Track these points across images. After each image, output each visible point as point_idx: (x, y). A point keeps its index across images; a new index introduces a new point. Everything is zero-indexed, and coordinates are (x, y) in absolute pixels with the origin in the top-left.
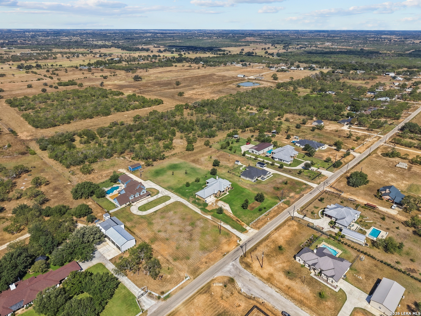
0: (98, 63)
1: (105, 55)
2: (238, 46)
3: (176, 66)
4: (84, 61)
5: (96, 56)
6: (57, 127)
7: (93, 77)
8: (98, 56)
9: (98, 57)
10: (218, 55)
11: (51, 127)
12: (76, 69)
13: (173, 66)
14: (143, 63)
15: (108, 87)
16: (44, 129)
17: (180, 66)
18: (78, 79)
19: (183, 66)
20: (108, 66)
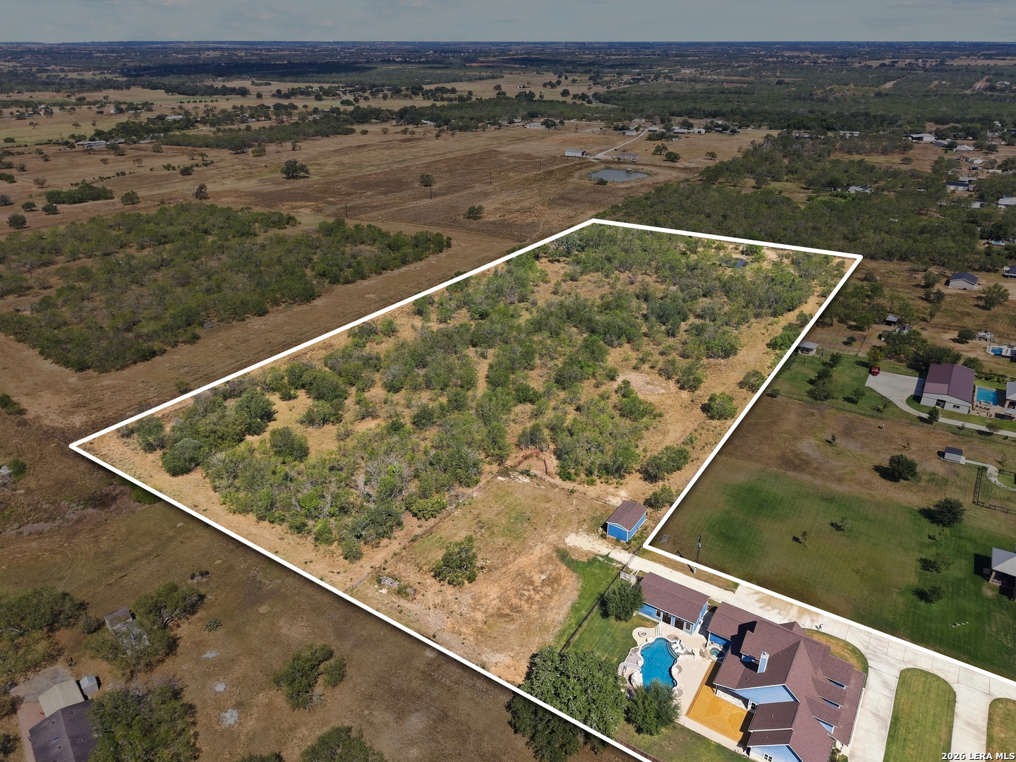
0: (128, 131)
1: (131, 107)
2: (475, 79)
3: (364, 132)
4: (76, 125)
5: (105, 110)
6: (158, 358)
7: (141, 170)
8: (112, 111)
9: (112, 114)
10: (446, 103)
11: (135, 363)
12: (68, 149)
13: (353, 131)
14: (264, 128)
15: (223, 200)
16: (113, 374)
17: (376, 134)
18: (97, 178)
19: (385, 132)
20: (164, 137)
